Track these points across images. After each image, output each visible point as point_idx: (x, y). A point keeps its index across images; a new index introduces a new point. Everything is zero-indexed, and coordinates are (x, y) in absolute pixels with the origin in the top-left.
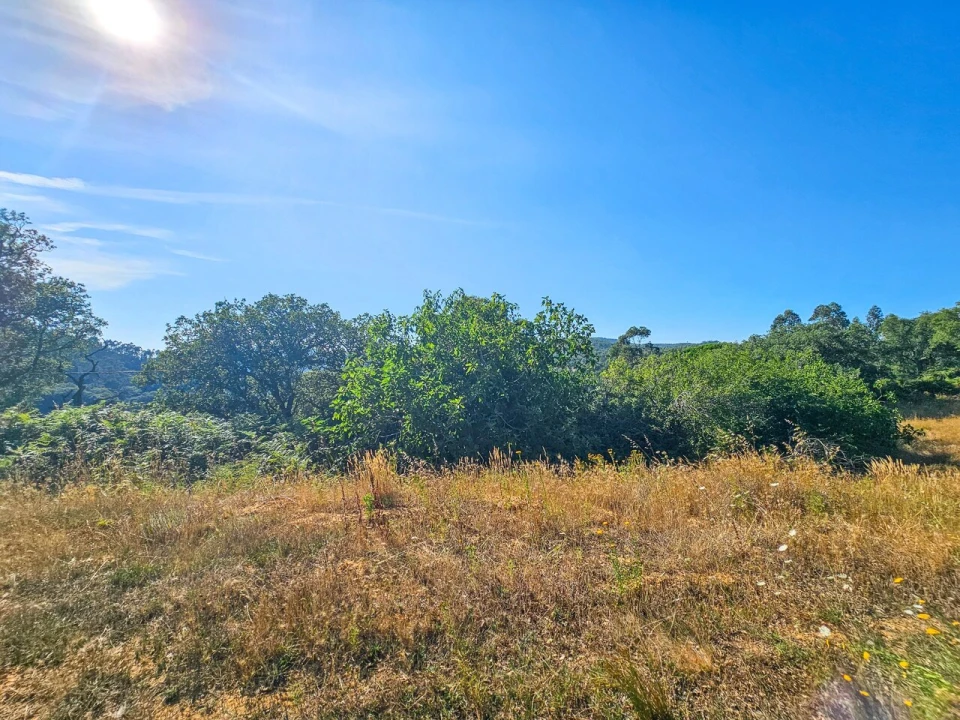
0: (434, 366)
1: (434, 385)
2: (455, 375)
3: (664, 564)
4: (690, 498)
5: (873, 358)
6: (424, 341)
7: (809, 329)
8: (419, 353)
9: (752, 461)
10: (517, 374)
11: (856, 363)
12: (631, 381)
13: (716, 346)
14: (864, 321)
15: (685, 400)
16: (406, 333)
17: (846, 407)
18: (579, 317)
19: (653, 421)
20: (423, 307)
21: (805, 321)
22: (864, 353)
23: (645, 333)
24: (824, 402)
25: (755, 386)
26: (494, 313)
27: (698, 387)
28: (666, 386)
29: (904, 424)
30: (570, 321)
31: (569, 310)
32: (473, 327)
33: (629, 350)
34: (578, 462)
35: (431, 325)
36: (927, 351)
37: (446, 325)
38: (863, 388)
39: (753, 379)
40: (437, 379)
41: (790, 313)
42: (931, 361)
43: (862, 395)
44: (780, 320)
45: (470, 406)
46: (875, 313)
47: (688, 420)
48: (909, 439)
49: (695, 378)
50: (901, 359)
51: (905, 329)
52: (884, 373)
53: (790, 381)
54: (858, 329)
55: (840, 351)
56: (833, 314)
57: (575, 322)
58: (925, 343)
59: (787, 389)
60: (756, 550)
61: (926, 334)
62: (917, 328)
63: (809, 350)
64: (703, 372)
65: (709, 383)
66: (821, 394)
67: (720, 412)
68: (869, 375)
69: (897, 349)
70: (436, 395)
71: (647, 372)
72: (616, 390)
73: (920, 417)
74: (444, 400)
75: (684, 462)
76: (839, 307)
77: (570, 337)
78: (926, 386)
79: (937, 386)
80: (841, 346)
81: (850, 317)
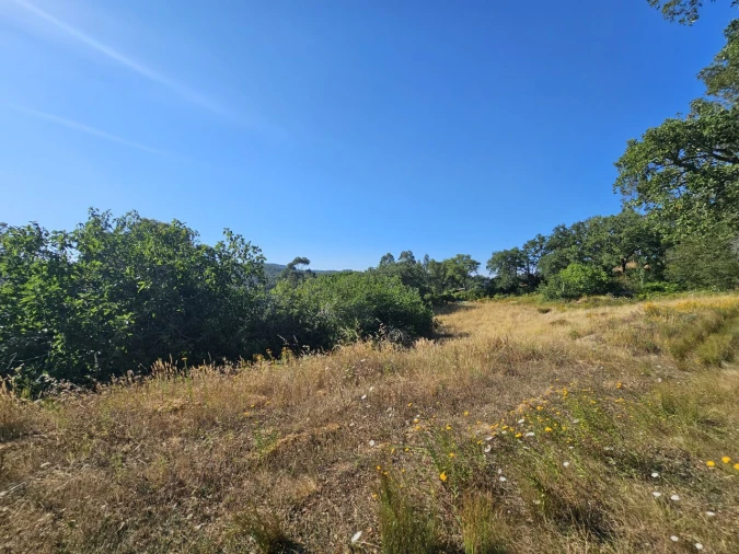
0: (100, 284)
1: (96, 303)
2: (126, 293)
3: (296, 427)
4: (320, 376)
5: (425, 283)
6: (87, 257)
7: (397, 265)
8: (80, 270)
9: (360, 346)
10: (195, 292)
11: (418, 285)
12: (293, 297)
13: (351, 273)
14: (422, 262)
15: (326, 309)
16: (62, 248)
17: (411, 310)
18: (254, 248)
19: (307, 325)
20: (88, 224)
21: (396, 260)
22: (421, 279)
23: (306, 262)
24: (402, 308)
25: (369, 299)
26: (175, 237)
27: (335, 300)
28: (316, 301)
29: (435, 318)
30: (247, 250)
31: (246, 242)
32: (148, 248)
33: (294, 274)
34: (242, 362)
35: (97, 242)
36: (446, 279)
37: (116, 244)
38: (419, 299)
39: (367, 295)
40: (102, 296)
41: (389, 255)
42: (446, 285)
43: (418, 303)
44: (384, 258)
45: (141, 322)
46: (427, 258)
47: (329, 323)
48: (436, 326)
49: (334, 295)
50: (436, 283)
51: (438, 266)
52: (429, 291)
53: (387, 296)
54: (419, 266)
55: (410, 278)
56: (408, 256)
57: (250, 251)
58: (445, 275)
59: (385, 301)
60: (354, 403)
61: (445, 270)
62: (442, 267)
63: (397, 277)
64: (339, 290)
65: (343, 298)
66: (401, 303)
67: (347, 317)
68: (423, 292)
69: (434, 278)
70: (100, 312)
71: (305, 290)
72: (282, 303)
73: (441, 314)
74: (110, 316)
75: (321, 352)
76: (412, 253)
77: (246, 262)
78: (444, 298)
79: (449, 298)
80: (411, 275)
81: (416, 259)
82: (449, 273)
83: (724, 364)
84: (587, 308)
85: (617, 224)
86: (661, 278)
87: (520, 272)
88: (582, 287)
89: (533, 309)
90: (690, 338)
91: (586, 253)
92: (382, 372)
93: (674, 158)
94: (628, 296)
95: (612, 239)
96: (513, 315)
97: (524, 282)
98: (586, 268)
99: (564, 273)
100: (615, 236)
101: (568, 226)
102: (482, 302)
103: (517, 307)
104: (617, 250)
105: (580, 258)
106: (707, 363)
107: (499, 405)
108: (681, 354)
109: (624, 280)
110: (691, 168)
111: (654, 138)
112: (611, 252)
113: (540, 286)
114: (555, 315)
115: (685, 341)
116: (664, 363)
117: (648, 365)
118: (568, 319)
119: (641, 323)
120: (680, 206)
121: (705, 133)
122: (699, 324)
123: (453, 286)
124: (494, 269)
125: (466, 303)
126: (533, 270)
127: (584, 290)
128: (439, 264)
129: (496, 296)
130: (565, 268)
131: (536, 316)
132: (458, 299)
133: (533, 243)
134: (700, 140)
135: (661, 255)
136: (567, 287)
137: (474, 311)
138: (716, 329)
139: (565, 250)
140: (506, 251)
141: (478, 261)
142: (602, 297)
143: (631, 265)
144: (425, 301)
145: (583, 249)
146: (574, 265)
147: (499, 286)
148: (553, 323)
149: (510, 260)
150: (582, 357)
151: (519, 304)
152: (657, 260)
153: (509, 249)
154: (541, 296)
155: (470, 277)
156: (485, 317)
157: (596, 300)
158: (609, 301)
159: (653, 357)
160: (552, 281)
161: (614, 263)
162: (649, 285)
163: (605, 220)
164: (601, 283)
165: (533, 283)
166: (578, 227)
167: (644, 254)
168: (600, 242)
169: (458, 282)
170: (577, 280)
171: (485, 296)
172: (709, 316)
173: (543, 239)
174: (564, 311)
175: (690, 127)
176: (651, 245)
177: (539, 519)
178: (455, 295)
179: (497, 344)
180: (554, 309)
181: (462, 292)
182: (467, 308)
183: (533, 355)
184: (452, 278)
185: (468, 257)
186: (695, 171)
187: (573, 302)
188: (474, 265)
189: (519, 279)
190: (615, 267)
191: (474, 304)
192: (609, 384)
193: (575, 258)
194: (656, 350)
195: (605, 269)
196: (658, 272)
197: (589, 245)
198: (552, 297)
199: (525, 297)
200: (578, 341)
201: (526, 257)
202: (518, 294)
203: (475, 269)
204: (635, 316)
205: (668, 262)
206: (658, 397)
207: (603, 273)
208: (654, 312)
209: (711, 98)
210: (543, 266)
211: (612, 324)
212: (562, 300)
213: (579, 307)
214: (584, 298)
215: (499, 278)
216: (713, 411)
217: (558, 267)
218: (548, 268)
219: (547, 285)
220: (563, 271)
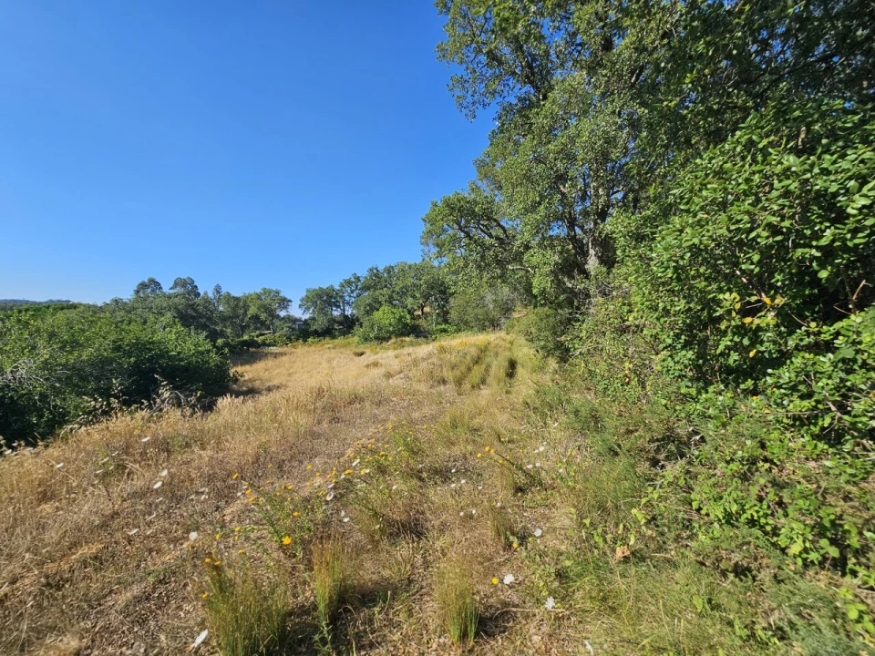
5: (215, 324)
7: (168, 297)
11: (204, 327)
13: (74, 307)
14: (211, 295)
17: (197, 362)
21: (167, 290)
22: (209, 319)
24: (182, 360)
25: (118, 349)
27: (45, 353)
29: (233, 370)
36: (246, 319)
38: (208, 346)
39: (114, 342)
41: (152, 281)
42: (247, 326)
43: (208, 351)
44: (143, 286)
46: (218, 290)
47: (30, 393)
48: (236, 381)
50: (233, 324)
51: (237, 304)
52: (222, 334)
53: (152, 343)
54: (207, 301)
55: (193, 317)
56: (189, 287)
58: (245, 314)
59: (150, 350)
61: (246, 308)
62: (241, 304)
63: (169, 315)
65: (62, 348)
66: (179, 353)
67: (78, 379)
68: (213, 336)
69: (231, 317)
73: (242, 365)
76: (193, 282)
78: (245, 343)
79: (252, 343)
80: (193, 313)
81: (201, 291)
82: (252, 311)
83: (482, 387)
84: (395, 349)
85: (419, 270)
86: (446, 321)
87: (336, 313)
88: (391, 329)
89: (349, 352)
90: (463, 368)
91: (395, 296)
92: (168, 451)
93: (458, 223)
94: (425, 337)
95: (414, 285)
96: (329, 361)
98: (395, 311)
99: (377, 315)
100: (417, 282)
101: (381, 268)
102: (294, 346)
103: (332, 351)
104: (418, 295)
105: (390, 301)
106: (473, 387)
107: (329, 456)
108: (459, 382)
109: (422, 322)
110: (468, 235)
111: (448, 205)
112: (414, 297)
113: (355, 328)
114: (369, 357)
115: (461, 372)
116: (449, 390)
117: (440, 394)
118: (380, 361)
119: (434, 360)
120: (462, 264)
121: (476, 210)
122: (468, 358)
123: (256, 329)
124: (308, 309)
125: (274, 349)
126: (349, 312)
127: (392, 333)
128: (237, 299)
129: (310, 340)
130: (378, 310)
131: (351, 359)
132: (264, 344)
133: (349, 283)
134: (473, 214)
135: (447, 302)
136: (380, 329)
137: (284, 358)
138: (477, 361)
139: (377, 292)
140: (321, 289)
141: (288, 298)
142: (407, 339)
143: (427, 309)
144: (219, 350)
145: (393, 292)
146: (385, 308)
147: (313, 328)
148: (368, 366)
149: (325, 299)
150: (395, 395)
151: (334, 348)
152: (444, 306)
153: (324, 286)
154: (356, 339)
155: (278, 316)
156: (298, 364)
157: (402, 341)
158: (411, 342)
159: (442, 387)
160: (366, 323)
161: (416, 308)
162: (439, 327)
163: (410, 267)
164: (406, 324)
165: (348, 325)
166: (389, 270)
167: (436, 300)
168: (405, 287)
169: (263, 323)
170: (387, 322)
171: (297, 339)
172: (474, 352)
173: (358, 279)
174: (377, 353)
175: (468, 202)
176: (440, 292)
177: (375, 543)
178: (260, 340)
179: (320, 393)
180: (368, 352)
181: (268, 336)
182: (276, 356)
183: (355, 399)
184: (256, 318)
185: (278, 293)
186: (471, 238)
187: (384, 344)
188: (285, 303)
189: (333, 320)
190: (415, 310)
191: (285, 349)
192: (416, 415)
193: (386, 301)
194: (444, 382)
195: (409, 312)
196: (444, 316)
197: (397, 289)
198: (366, 339)
199: (340, 340)
200: (391, 381)
201: (341, 297)
202: (334, 337)
203: (286, 308)
204: (430, 355)
205: (450, 309)
206: (448, 419)
207: (408, 316)
208: (443, 350)
209: (480, 183)
210: (357, 307)
211: (416, 363)
212: (375, 342)
213: (389, 349)
214: (393, 340)
215: (313, 319)
216: (476, 422)
217: (372, 308)
218: (362, 309)
219: (361, 327)
220: (375, 313)
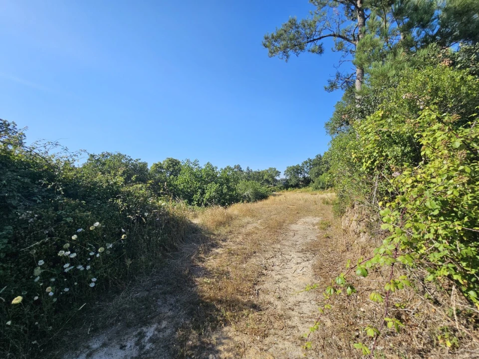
42: (263, 184)
58: (263, 178)
61: (263, 176)
62: (261, 175)
82: (265, 177)
84: (331, 193)
87: (301, 177)
89: (309, 194)
97: (302, 182)
102: (283, 192)
113: (310, 184)
123: (267, 184)
124: (288, 175)
125: (275, 193)
126: (306, 175)
127: (329, 185)
128: (259, 173)
129: (289, 189)
130: (322, 175)
132: (270, 191)
133: (306, 163)
136: (323, 184)
137: (279, 197)
139: (321, 167)
140: (294, 166)
141: (279, 171)
147: (290, 184)
149: (296, 170)
151: (301, 192)
153: (295, 165)
154: (311, 188)
155: (276, 179)
160: (316, 180)
165: (307, 182)
169: (269, 182)
170: (327, 180)
171: (284, 189)
173: (311, 161)
174: (322, 194)
180: (318, 193)
181: (272, 187)
182: (276, 195)
184: (267, 180)
185: (275, 169)
187: (326, 190)
188: (278, 173)
189: (299, 180)
191: (280, 193)
198: (317, 188)
199: (303, 189)
201: (303, 169)
202: (300, 188)
203: (278, 175)
210: (311, 174)
212: (321, 190)
213: (328, 193)
214: (330, 189)
215: (291, 180)
217: (319, 174)
218: (314, 175)
219: (314, 183)
220: (320, 176)
